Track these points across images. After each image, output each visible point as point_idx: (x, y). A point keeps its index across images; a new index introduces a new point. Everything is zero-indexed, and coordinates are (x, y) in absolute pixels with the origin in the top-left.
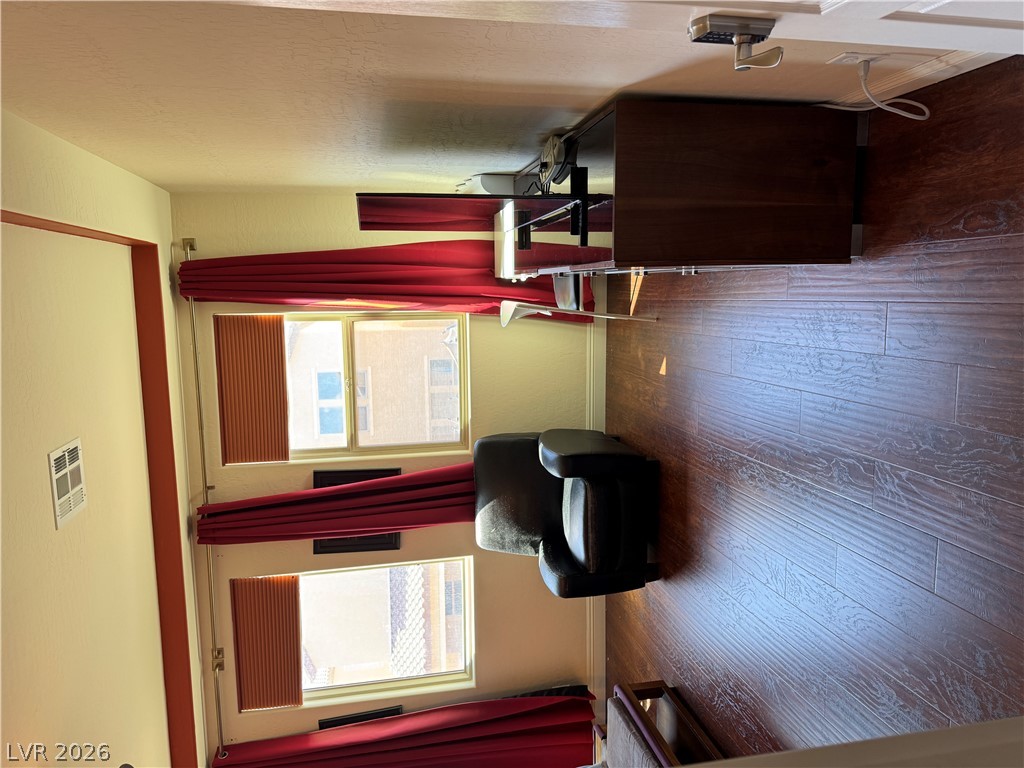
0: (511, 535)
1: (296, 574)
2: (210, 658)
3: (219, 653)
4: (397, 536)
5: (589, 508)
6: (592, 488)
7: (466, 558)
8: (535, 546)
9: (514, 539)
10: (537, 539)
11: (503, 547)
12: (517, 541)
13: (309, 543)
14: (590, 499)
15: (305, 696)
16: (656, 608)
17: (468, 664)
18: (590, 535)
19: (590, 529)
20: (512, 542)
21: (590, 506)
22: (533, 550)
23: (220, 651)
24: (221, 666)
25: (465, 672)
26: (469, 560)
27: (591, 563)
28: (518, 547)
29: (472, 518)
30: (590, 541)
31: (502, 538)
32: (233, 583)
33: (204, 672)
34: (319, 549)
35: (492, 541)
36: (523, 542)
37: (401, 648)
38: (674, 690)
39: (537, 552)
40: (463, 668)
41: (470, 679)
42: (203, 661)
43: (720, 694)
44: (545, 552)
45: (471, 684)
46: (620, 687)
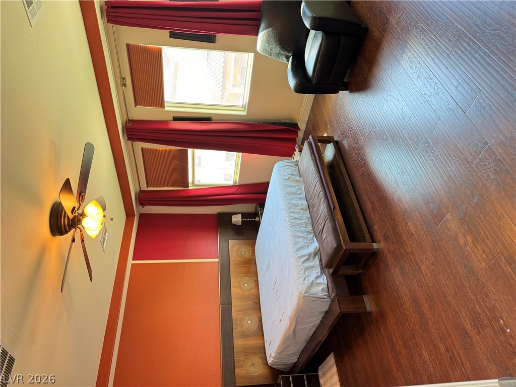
0: (276, 49)
1: (161, 47)
2: (119, 81)
3: (123, 79)
4: (215, 36)
5: (321, 50)
6: (326, 39)
7: (250, 54)
8: (288, 58)
9: (277, 52)
10: (290, 54)
11: (271, 55)
12: (279, 54)
13: (167, 32)
14: (323, 45)
15: (166, 104)
16: (340, 103)
17: (244, 104)
18: (318, 64)
19: (319, 61)
20: (276, 53)
21: (322, 47)
22: (286, 60)
23: (124, 79)
24: (125, 85)
25: (243, 107)
26: (252, 55)
27: (314, 79)
28: (278, 56)
29: (257, 34)
30: (317, 67)
31: (271, 50)
32: (128, 46)
33: (117, 87)
34: (173, 35)
35: (265, 50)
36: (281, 55)
37: (212, 60)
38: (337, 142)
39: (288, 61)
40: (242, 105)
41: (245, 111)
42: (116, 82)
43: (356, 153)
44: (292, 64)
45: (245, 113)
46: (313, 137)
